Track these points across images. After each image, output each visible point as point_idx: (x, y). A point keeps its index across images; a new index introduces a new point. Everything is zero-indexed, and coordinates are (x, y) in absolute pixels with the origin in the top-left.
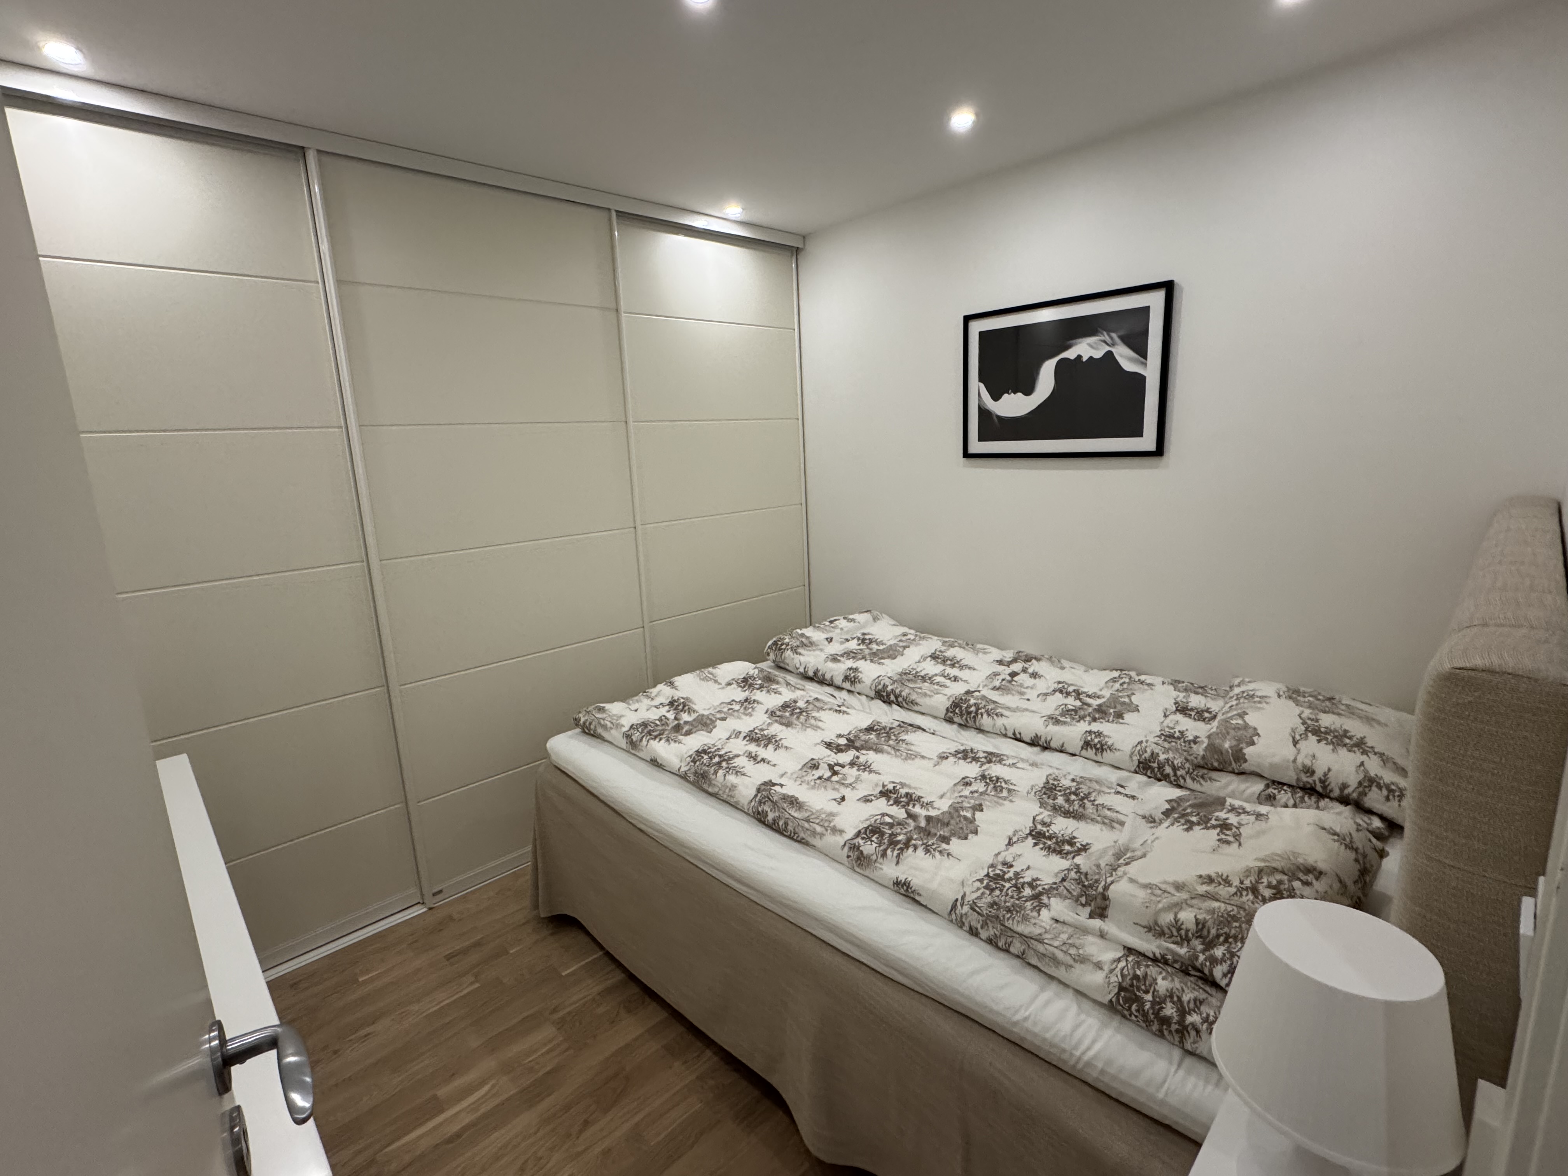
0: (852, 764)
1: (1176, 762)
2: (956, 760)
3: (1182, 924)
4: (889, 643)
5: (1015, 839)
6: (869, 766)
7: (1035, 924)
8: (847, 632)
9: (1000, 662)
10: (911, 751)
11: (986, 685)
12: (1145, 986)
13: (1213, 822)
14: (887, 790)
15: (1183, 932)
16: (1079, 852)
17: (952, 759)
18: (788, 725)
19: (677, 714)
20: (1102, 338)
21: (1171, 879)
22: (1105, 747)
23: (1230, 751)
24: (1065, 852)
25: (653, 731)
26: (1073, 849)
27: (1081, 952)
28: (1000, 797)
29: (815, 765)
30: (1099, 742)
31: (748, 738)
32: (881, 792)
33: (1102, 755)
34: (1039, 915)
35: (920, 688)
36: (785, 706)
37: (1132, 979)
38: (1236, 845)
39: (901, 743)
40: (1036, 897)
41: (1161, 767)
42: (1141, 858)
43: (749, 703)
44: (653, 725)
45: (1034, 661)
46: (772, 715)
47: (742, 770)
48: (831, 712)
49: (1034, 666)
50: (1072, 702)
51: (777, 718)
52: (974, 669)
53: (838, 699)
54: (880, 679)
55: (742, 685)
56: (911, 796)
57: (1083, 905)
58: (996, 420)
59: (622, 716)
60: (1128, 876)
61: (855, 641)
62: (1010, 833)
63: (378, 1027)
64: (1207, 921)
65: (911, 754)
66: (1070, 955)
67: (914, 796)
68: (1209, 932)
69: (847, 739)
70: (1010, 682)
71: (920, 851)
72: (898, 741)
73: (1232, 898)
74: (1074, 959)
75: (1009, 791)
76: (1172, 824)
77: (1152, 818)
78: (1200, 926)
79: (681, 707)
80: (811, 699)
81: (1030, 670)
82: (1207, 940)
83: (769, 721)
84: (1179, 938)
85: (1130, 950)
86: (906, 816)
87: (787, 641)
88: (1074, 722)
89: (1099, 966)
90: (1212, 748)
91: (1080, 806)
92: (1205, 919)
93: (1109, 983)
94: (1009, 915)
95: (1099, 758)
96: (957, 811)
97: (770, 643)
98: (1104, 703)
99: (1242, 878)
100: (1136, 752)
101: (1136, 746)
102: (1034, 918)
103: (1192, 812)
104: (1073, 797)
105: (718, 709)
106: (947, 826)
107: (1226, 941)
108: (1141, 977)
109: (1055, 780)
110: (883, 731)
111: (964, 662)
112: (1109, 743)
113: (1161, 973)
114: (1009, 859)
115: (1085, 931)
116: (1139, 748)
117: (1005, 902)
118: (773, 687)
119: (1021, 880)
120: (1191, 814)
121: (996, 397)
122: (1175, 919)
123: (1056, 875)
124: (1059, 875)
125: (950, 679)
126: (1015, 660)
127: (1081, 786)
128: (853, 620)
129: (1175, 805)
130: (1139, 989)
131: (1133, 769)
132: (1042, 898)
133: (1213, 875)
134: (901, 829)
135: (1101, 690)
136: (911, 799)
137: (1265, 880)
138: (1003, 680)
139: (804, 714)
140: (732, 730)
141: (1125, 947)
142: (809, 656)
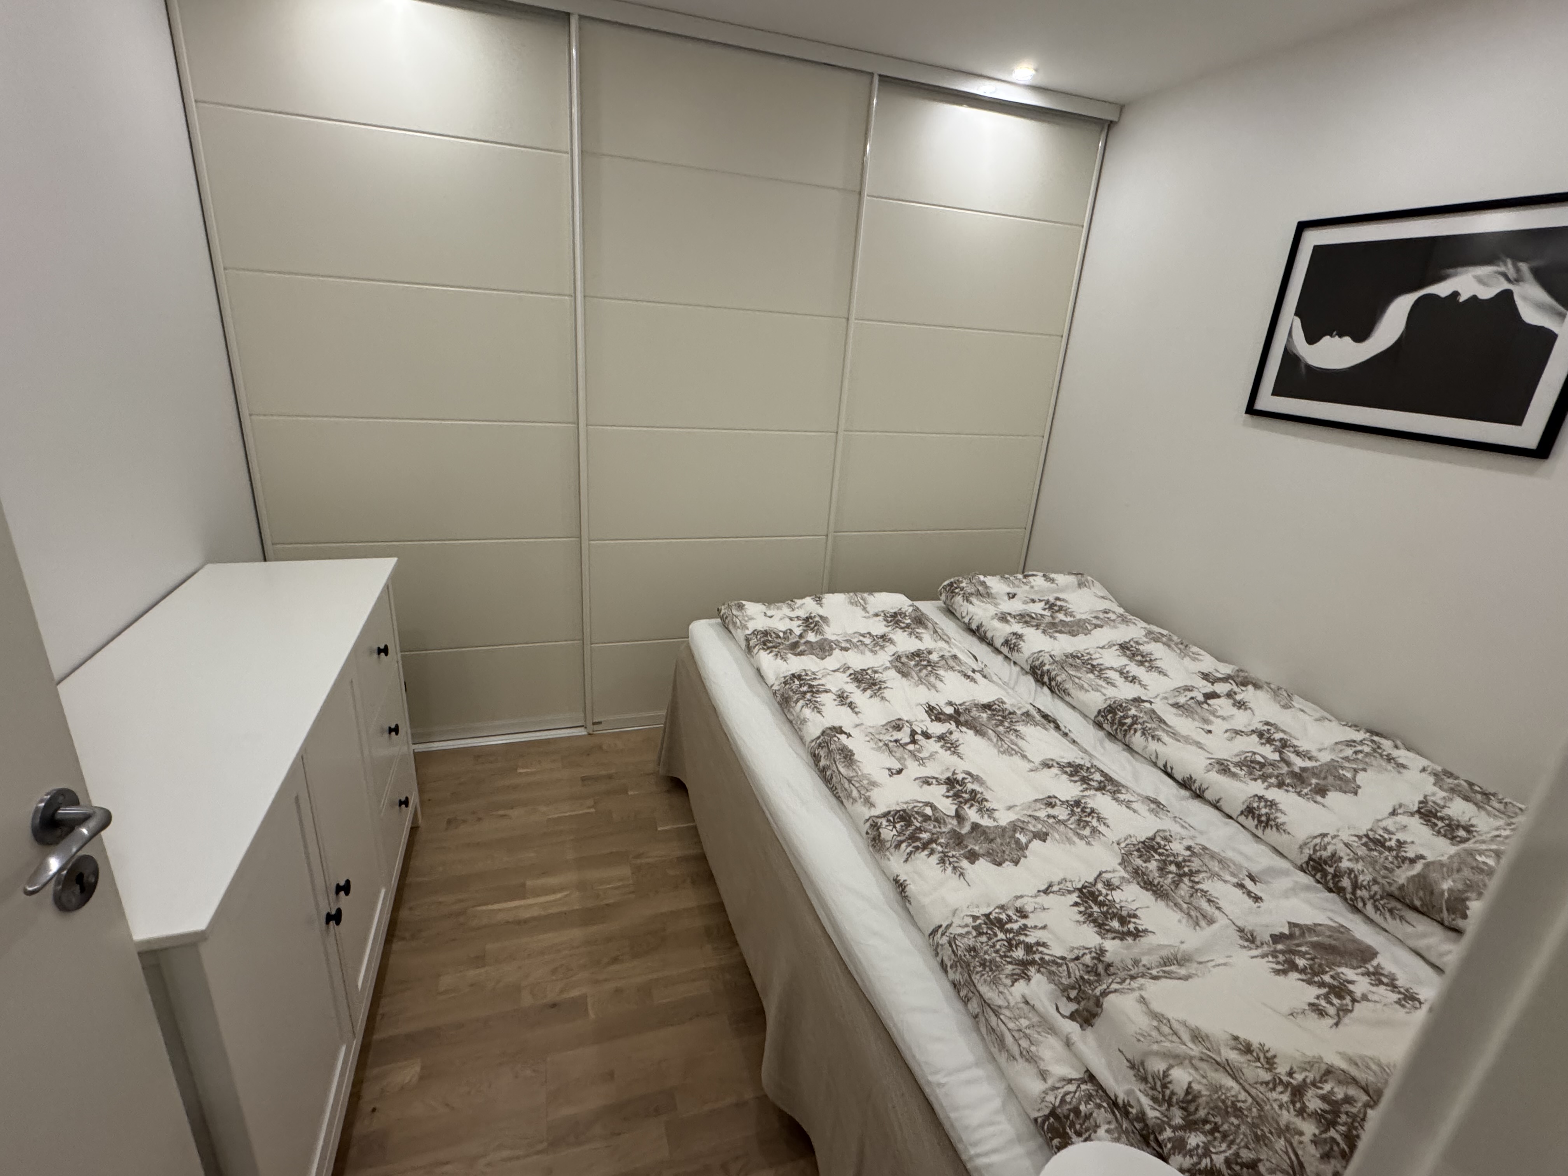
0: (941, 738)
1: (1361, 878)
2: (1059, 773)
3: (1170, 1082)
4: (1078, 617)
5: (1055, 888)
6: (957, 746)
7: (1001, 993)
8: (1036, 592)
9: (1206, 676)
10: (1016, 745)
11: (1166, 698)
12: (1081, 1127)
13: (1327, 978)
14: (955, 779)
15: (1168, 1092)
16: (1122, 936)
17: (1055, 770)
18: (905, 675)
19: (805, 631)
20: (1502, 269)
21: (1193, 1022)
22: (1273, 823)
23: (1446, 894)
24: (1107, 927)
25: (770, 642)
26: (1121, 929)
27: (1033, 1048)
28: (1078, 834)
29: (899, 725)
30: (1267, 814)
31: (853, 676)
32: (948, 779)
33: (1263, 831)
34: (1012, 985)
35: (1079, 678)
36: (917, 654)
37: (1070, 1110)
38: (1331, 1021)
39: (1011, 732)
40: (1025, 964)
41: (1338, 875)
42: (1180, 979)
43: (884, 640)
44: (774, 635)
45: (1250, 687)
46: (897, 659)
47: (821, 707)
48: (959, 674)
49: (1248, 694)
50: (1269, 753)
51: (899, 665)
52: (1166, 675)
53: (980, 663)
54: (1040, 654)
55: (889, 619)
56: (976, 795)
57: (1069, 999)
58: (1303, 370)
59: (752, 619)
60: (1143, 993)
61: (1042, 604)
62: (1056, 879)
63: (514, 813)
64: (1201, 1096)
65: (1013, 749)
66: (1019, 1045)
67: (979, 795)
68: (1197, 1109)
69: (955, 709)
70: (1199, 703)
71: (934, 859)
72: (1009, 730)
73: (1258, 1086)
74: (1021, 1053)
75: (1094, 830)
76: (1263, 956)
77: (1252, 935)
78: (1190, 1097)
79: (812, 626)
80: (947, 654)
81: (1238, 697)
82: (1191, 1118)
83: (888, 665)
84: (1161, 1096)
85: (1091, 1078)
86: (953, 813)
87: (963, 585)
88: (1247, 780)
89: (1043, 1075)
90: (1422, 882)
91: (1174, 882)
92: (1199, 1092)
93: (1043, 1100)
94: (981, 969)
95: (1259, 833)
96: (1015, 831)
97: (946, 583)
98: (1313, 768)
99: (1295, 1068)
100: (1312, 844)
101: (1315, 837)
102: (1005, 986)
103: (1306, 953)
104: (1173, 868)
105: (848, 638)
106: (990, 843)
107: (1212, 1132)
108: (1083, 1114)
109: (1165, 839)
110: (1000, 713)
111: (1158, 663)
112: (1279, 821)
113: (1109, 1123)
114: (1029, 908)
115: (1052, 1030)
116: (1318, 840)
117: (986, 953)
118: (918, 630)
119: (1022, 938)
120: (1302, 955)
121: (1312, 338)
122: (1164, 1072)
123: (1072, 949)
124: (1076, 951)
125: (1126, 678)
126: (1226, 679)
127: (1193, 859)
128: (1052, 581)
129: (1297, 932)
130: (1072, 1125)
131: (1299, 863)
132: (1030, 968)
133: (1255, 1045)
134: (935, 827)
135: (1320, 750)
136: (974, 798)
137: (1327, 1087)
138: (1192, 698)
139: (929, 668)
140: (843, 663)
141: (1088, 1071)
142: (979, 606)
